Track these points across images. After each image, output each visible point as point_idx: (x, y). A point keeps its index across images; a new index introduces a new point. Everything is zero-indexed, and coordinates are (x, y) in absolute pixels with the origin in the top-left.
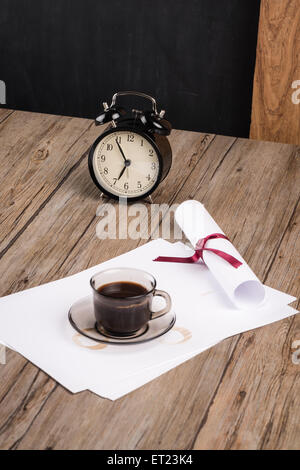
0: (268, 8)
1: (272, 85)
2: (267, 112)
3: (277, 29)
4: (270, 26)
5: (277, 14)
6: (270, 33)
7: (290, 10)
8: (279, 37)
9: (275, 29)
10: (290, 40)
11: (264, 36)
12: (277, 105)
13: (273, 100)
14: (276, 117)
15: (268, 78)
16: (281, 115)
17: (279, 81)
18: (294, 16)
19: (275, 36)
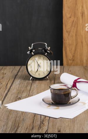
0: (66, 26)
1: (70, 51)
2: (69, 60)
3: (70, 32)
4: (67, 32)
5: (69, 27)
6: (67, 34)
7: (73, 25)
8: (70, 34)
9: (69, 32)
10: (74, 35)
11: (65, 35)
12: (72, 57)
13: (70, 56)
14: (72, 61)
15: (68, 49)
16: (73, 60)
17: (72, 49)
18: (75, 27)
19: (69, 34)
